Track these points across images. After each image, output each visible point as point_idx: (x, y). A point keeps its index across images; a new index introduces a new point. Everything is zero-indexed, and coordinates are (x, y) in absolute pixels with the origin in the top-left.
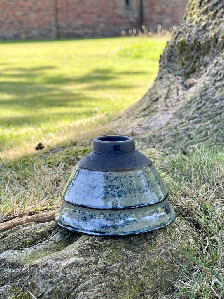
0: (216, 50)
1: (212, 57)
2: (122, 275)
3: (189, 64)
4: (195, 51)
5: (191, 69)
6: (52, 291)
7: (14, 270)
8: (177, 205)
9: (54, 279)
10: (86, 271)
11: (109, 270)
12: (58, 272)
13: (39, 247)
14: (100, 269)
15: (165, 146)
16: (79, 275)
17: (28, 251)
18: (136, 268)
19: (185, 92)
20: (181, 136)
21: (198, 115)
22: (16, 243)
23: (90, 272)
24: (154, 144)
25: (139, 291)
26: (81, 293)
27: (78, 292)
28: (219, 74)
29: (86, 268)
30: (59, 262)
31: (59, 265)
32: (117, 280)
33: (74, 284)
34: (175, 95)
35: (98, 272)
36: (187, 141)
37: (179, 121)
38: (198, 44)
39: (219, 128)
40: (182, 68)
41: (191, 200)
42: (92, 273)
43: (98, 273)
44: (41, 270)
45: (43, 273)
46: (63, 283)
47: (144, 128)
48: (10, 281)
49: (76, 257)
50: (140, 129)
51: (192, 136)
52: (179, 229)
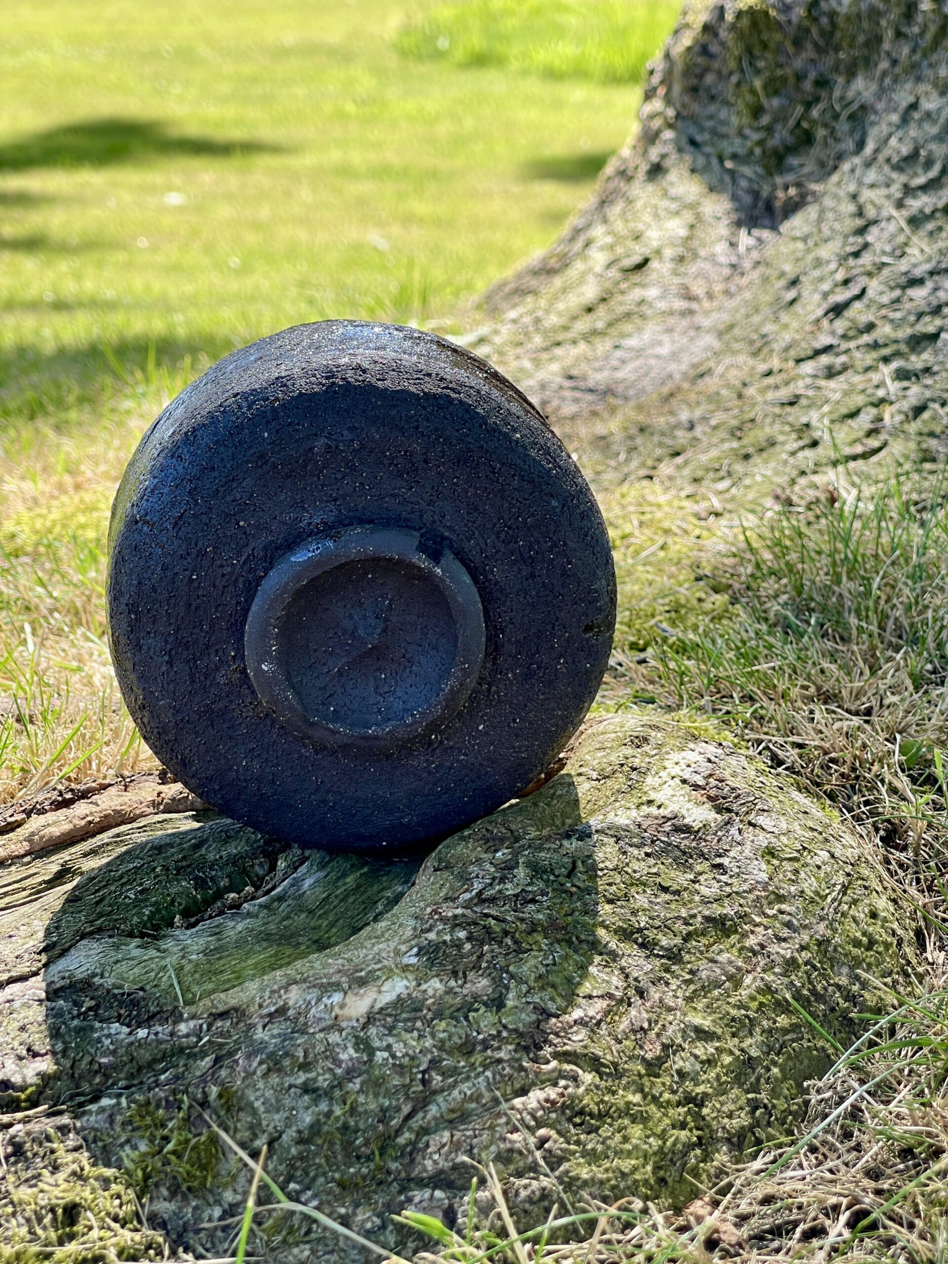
0: (906, 51)
1: (888, 81)
2: (609, 1057)
3: (782, 108)
4: (809, 52)
5: (792, 132)
6: (315, 1128)
7: (142, 1033)
8: (801, 746)
9: (318, 1075)
10: (459, 1041)
11: (557, 1035)
12: (338, 1045)
13: (235, 928)
14: (516, 1030)
15: (699, 474)
16: (429, 1056)
17: (189, 942)
18: (664, 1025)
19: (766, 234)
20: (768, 430)
21: (835, 342)
22: (128, 905)
23: (474, 1045)
24: (650, 463)
25: (683, 1126)
26: (442, 1137)
27: (425, 1131)
28: (922, 159)
29: (455, 1026)
30: (337, 998)
31: (337, 1010)
32: (589, 1079)
33: (408, 1097)
34: (720, 248)
35: (507, 1043)
36: (793, 454)
37: (751, 362)
38: (824, 20)
39: (933, 400)
40: (751, 127)
41: (856, 721)
42: (486, 1049)
43: (511, 1047)
44: (260, 1034)
45: (271, 1048)
46: (358, 1092)
47: (591, 391)
48: (126, 1079)
49: (408, 974)
50: (578, 395)
51: (817, 434)
52: (829, 852)
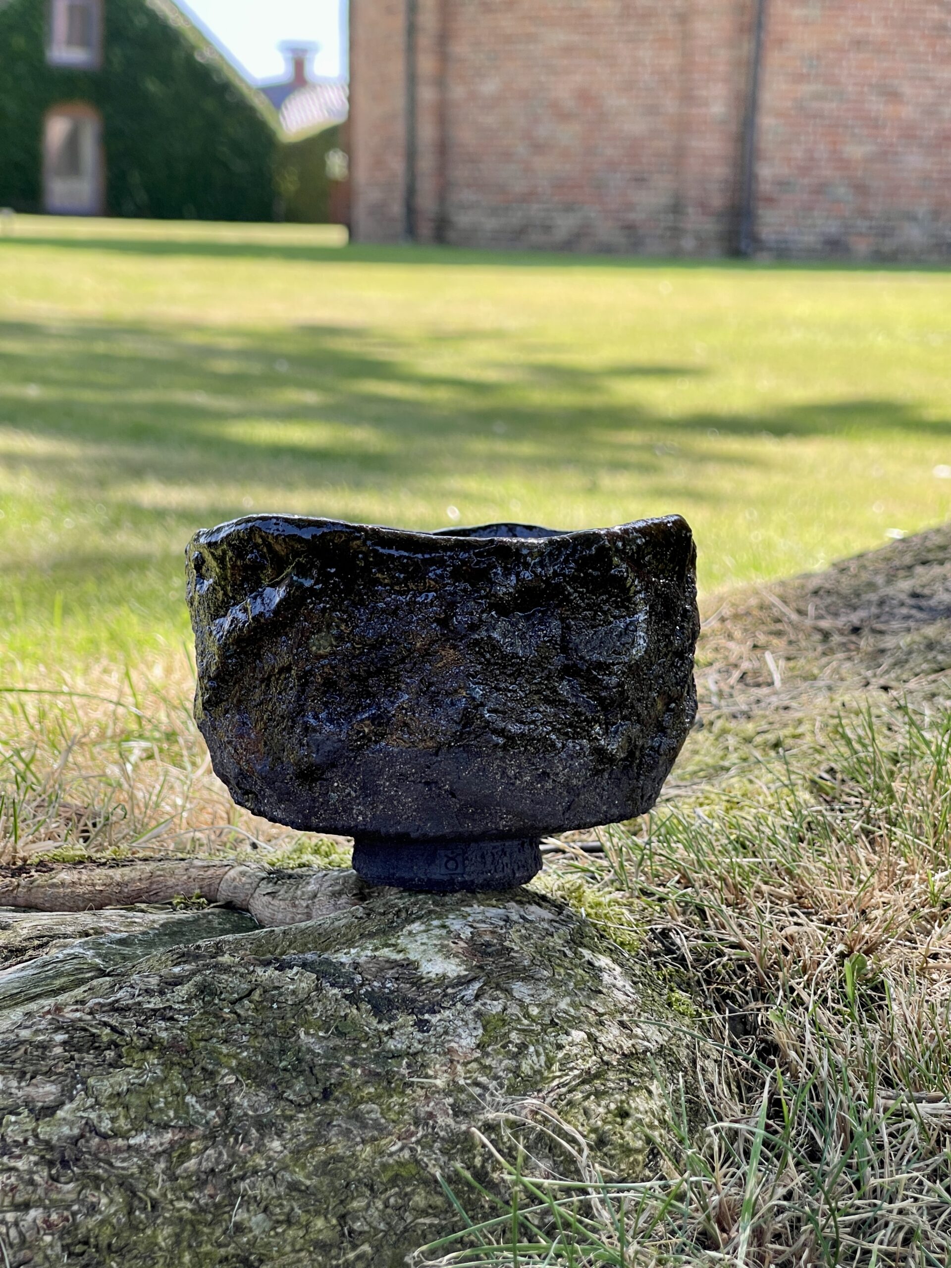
32: (112, 1210)
35: (30, 1153)
42: (3, 1154)
43: (33, 1158)
